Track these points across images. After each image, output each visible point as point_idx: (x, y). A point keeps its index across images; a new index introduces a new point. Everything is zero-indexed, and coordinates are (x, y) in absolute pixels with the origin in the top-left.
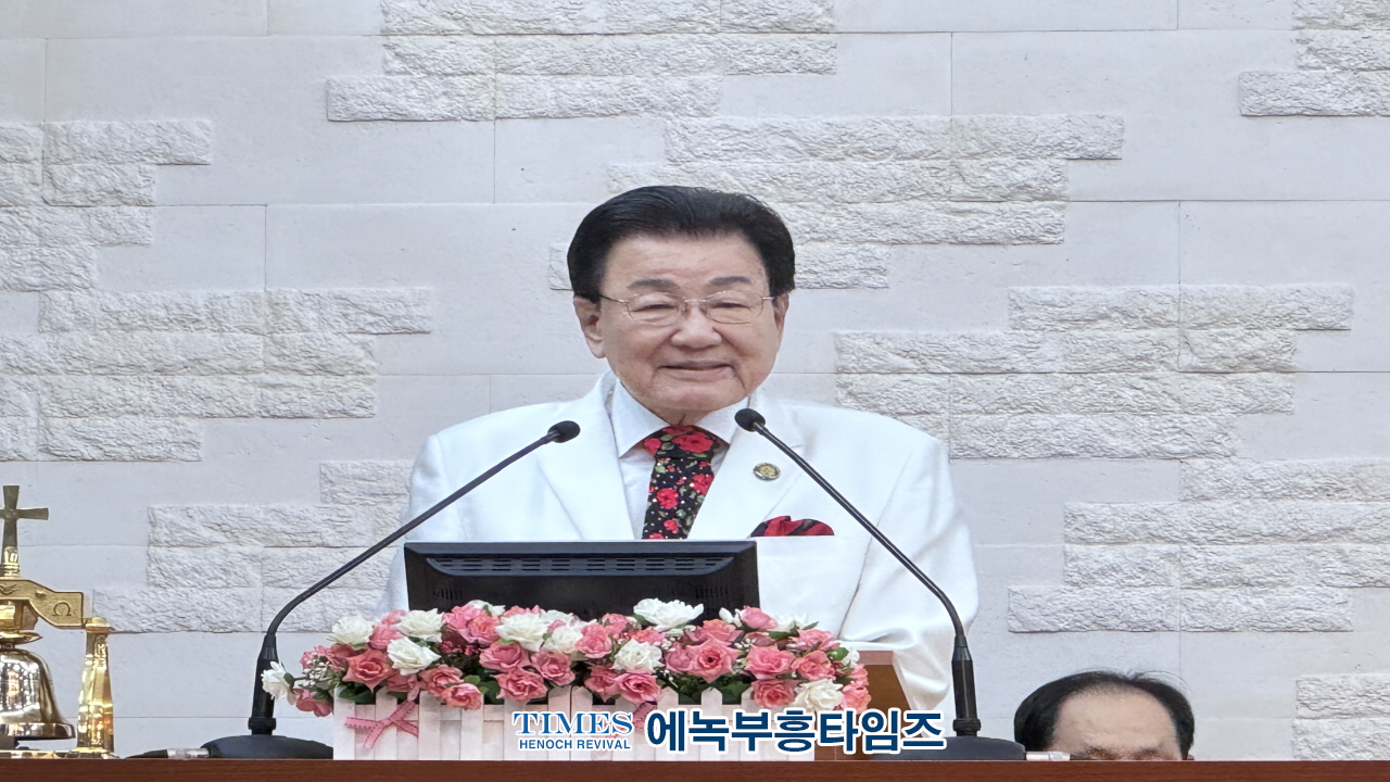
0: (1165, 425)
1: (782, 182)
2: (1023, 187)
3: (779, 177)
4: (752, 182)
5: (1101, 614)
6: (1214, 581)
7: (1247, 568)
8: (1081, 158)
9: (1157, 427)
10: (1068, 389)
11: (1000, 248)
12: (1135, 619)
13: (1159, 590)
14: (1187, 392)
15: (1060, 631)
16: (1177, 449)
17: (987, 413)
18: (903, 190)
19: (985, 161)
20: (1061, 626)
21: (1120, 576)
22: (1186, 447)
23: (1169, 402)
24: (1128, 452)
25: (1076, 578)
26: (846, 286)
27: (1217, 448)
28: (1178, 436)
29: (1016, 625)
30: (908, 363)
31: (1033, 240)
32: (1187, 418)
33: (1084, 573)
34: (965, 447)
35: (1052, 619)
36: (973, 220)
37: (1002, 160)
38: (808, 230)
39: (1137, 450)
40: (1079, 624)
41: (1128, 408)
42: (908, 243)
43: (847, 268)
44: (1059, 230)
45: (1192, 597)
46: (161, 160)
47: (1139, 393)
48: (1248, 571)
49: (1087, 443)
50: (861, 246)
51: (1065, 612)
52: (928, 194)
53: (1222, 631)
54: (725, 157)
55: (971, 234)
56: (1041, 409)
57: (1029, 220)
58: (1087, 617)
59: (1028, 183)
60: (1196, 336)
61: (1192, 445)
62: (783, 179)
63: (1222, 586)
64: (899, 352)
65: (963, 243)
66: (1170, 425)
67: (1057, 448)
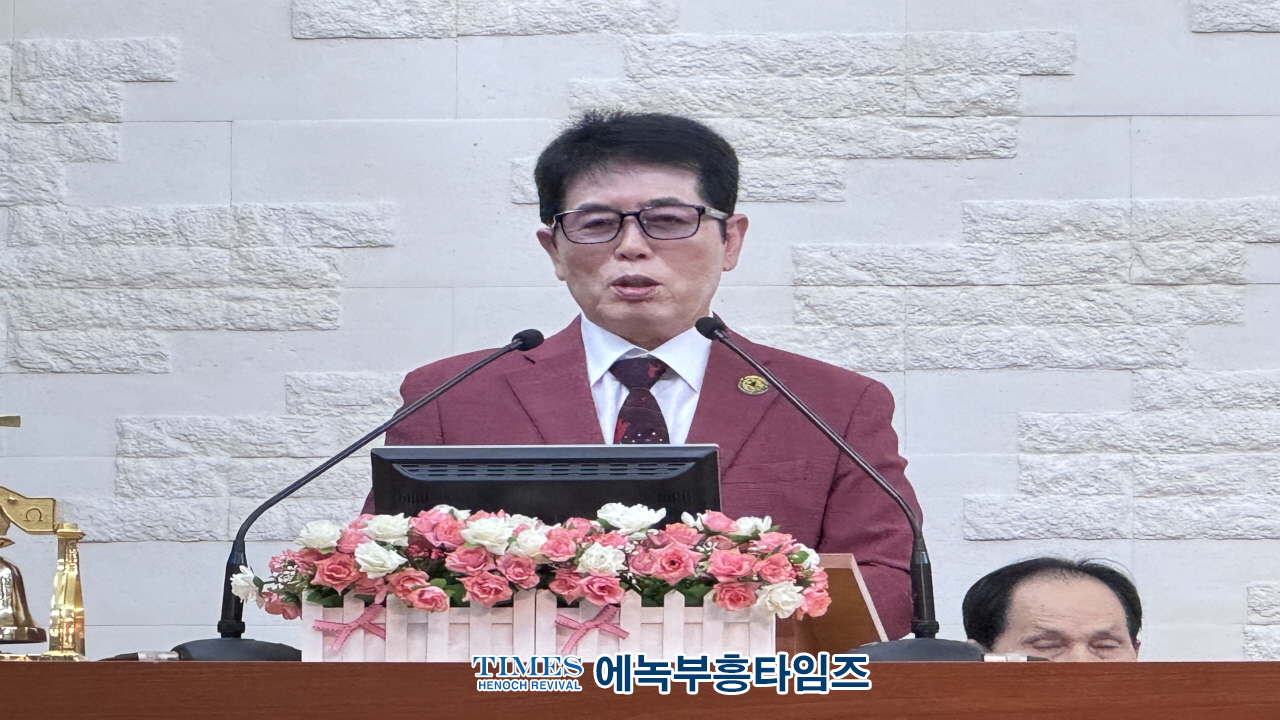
0: (1118, 336)
1: (739, 98)
2: (977, 103)
3: (737, 93)
4: (711, 98)
5: (1055, 522)
6: (1165, 490)
7: (1199, 477)
8: (1034, 74)
9: (1110, 337)
10: (1022, 300)
11: (954, 162)
12: (1088, 527)
13: (1112, 498)
14: (1140, 303)
15: (1014, 539)
16: (1129, 360)
17: (942, 324)
18: (859, 105)
19: (940, 76)
20: (1016, 533)
21: (1073, 485)
22: (1138, 358)
23: (1122, 313)
24: (1080, 363)
25: (1030, 486)
26: (802, 200)
27: (1169, 359)
28: (1129, 347)
29: (972, 533)
30: (863, 275)
31: (988, 155)
32: (1139, 329)
33: (1038, 482)
34: (921, 358)
35: (1006, 526)
36: (927, 135)
37: (955, 75)
38: (765, 144)
39: (1090, 361)
40: (1033, 532)
41: (1080, 320)
42: (864, 157)
43: (805, 182)
44: (1013, 144)
45: (1144, 505)
46: (128, 77)
47: (1091, 304)
48: (1199, 479)
49: (1040, 354)
50: (817, 161)
51: (1019, 519)
52: (884, 110)
53: (1174, 538)
54: (684, 74)
55: (926, 148)
56: (995, 321)
57: (982, 135)
58: (1041, 525)
59: (982, 98)
60: (1150, 249)
61: (1143, 355)
62: (740, 94)
63: (1174, 494)
64: (854, 264)
65: (918, 157)
66: (1122, 335)
67: (1011, 359)
